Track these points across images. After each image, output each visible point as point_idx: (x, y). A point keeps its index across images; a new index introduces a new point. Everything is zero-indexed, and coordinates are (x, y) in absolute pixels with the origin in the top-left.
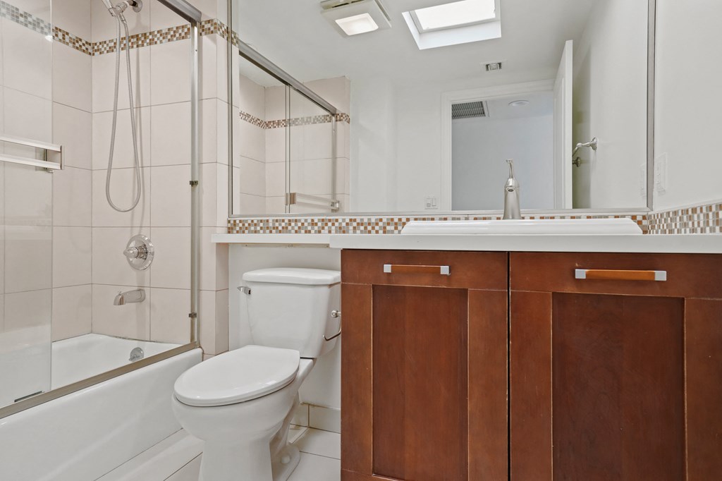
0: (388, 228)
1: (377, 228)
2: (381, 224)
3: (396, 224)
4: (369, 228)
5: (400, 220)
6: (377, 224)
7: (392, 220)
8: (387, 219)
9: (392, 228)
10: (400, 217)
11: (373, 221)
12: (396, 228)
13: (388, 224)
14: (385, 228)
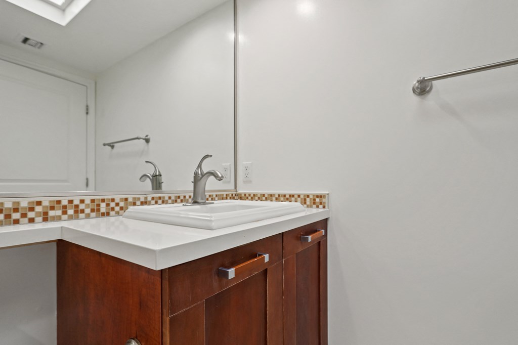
0: (52, 213)
1: (31, 215)
2: (38, 209)
3: (65, 207)
4: (16, 216)
5: (71, 202)
6: (32, 209)
7: (59, 202)
8: (50, 202)
9: (59, 212)
10: (71, 198)
11: (24, 204)
12: (65, 213)
13: (52, 208)
14: (46, 213)
